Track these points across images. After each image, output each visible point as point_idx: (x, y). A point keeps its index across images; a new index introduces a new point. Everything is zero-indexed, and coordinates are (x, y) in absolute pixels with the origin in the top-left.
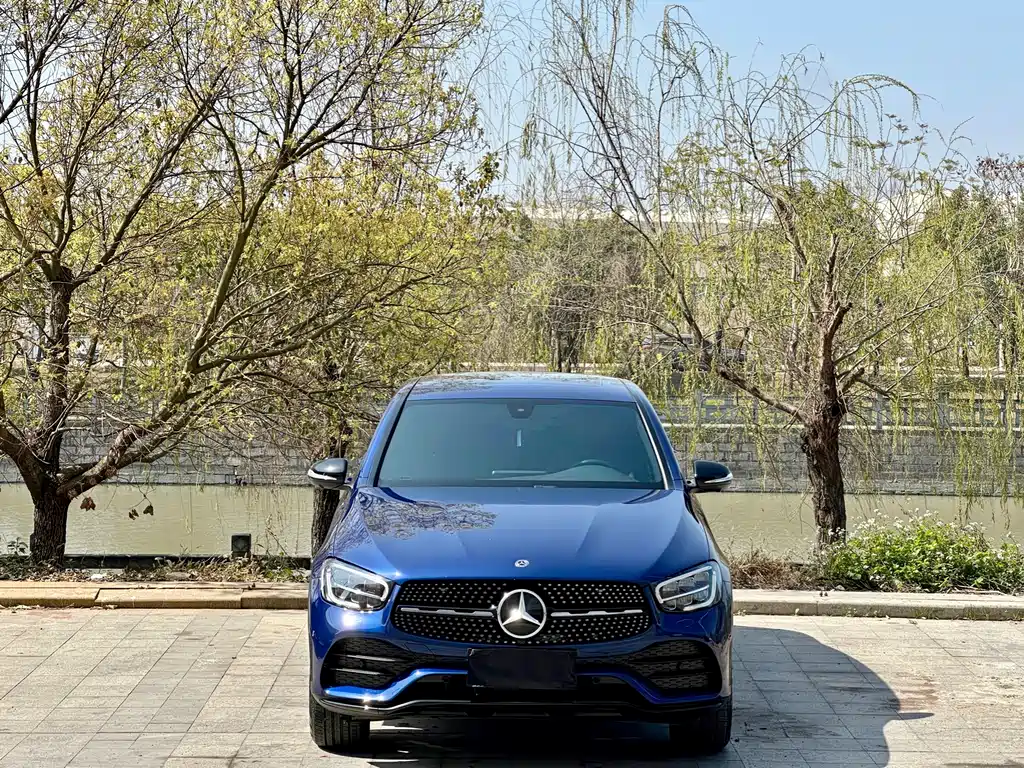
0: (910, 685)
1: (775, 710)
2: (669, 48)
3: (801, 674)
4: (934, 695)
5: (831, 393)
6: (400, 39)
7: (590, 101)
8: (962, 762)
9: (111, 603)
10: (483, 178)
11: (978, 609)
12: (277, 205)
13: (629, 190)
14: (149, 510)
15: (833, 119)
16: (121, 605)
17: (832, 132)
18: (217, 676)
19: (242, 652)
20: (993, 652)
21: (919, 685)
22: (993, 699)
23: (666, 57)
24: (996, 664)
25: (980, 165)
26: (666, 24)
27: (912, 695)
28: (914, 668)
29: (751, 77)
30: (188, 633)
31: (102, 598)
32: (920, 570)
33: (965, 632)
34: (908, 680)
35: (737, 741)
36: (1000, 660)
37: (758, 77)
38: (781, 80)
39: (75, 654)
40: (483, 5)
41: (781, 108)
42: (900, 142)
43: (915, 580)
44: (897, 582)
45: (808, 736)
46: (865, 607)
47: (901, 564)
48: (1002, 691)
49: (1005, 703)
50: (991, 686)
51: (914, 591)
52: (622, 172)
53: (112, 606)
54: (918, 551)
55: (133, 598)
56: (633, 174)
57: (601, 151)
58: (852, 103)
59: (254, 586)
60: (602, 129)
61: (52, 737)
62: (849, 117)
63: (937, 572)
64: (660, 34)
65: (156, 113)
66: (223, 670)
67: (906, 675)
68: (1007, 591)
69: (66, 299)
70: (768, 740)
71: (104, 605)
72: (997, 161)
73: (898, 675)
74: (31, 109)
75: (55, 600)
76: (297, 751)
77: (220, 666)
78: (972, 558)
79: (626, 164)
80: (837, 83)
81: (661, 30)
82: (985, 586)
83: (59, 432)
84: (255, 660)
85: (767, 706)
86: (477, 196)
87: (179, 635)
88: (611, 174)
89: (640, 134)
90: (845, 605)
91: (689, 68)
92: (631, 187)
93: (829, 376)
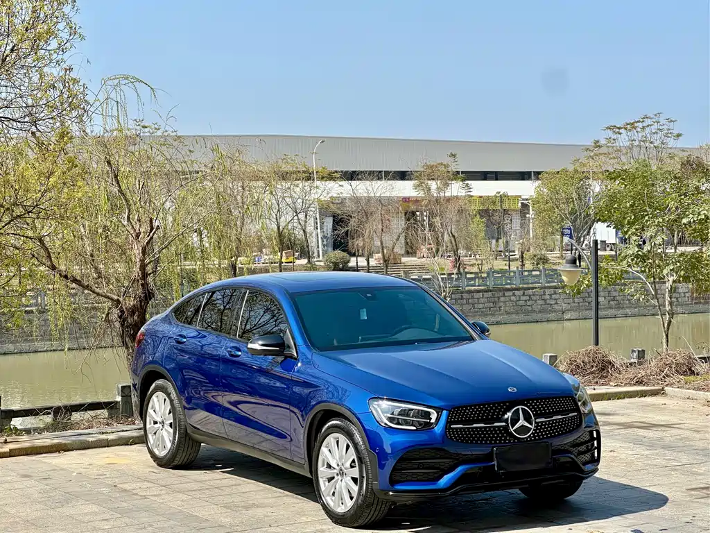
5: (145, 285)
93: (143, 274)
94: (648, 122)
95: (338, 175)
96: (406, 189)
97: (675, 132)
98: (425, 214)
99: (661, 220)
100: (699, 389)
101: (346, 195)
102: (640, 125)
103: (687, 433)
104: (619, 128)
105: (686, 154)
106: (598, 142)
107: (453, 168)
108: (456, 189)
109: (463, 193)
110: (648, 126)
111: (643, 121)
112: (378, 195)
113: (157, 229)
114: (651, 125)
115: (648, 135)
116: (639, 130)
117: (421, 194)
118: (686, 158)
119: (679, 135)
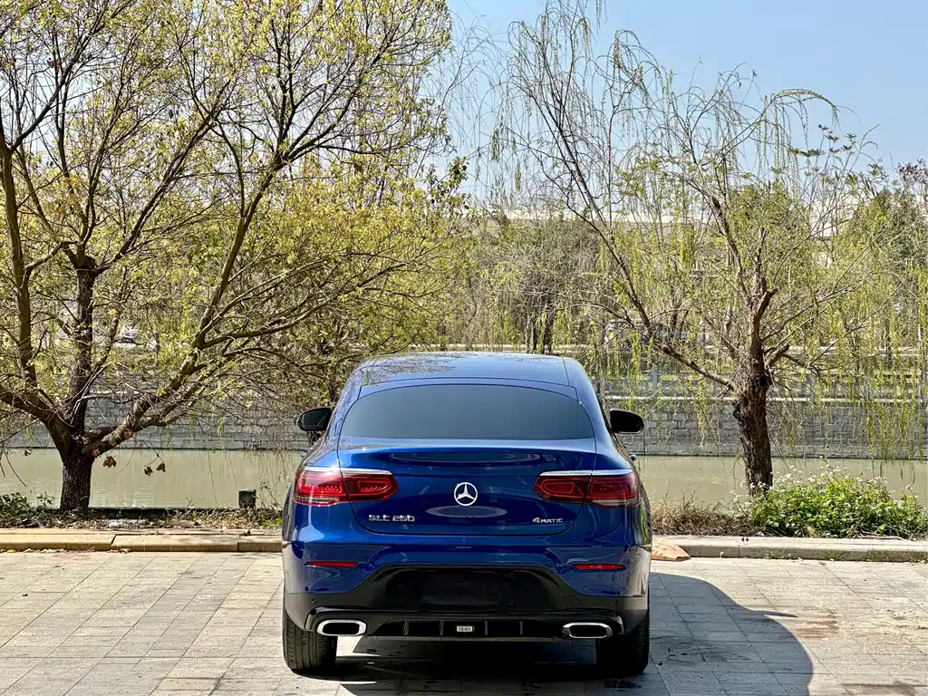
0: (815, 617)
1: (695, 638)
2: (619, 67)
3: (720, 608)
4: (836, 625)
5: (759, 367)
6: (378, 58)
7: (550, 113)
8: (855, 682)
9: (125, 547)
10: (452, 179)
11: (880, 552)
12: (274, 203)
13: (583, 190)
14: (162, 467)
15: (763, 129)
16: (133, 549)
17: (762, 140)
18: (212, 608)
19: (236, 589)
20: (890, 589)
21: (823, 617)
22: (886, 629)
23: (617, 75)
24: (892, 599)
25: (901, 171)
26: (616, 46)
27: (816, 626)
28: (820, 602)
29: (691, 91)
30: (190, 573)
31: (118, 543)
32: (830, 518)
33: (868, 572)
34: (815, 613)
35: (661, 664)
36: (895, 595)
37: (697, 92)
38: (718, 95)
39: (90, 590)
40: (450, 28)
41: (718, 118)
42: (831, 150)
43: (825, 528)
44: (809, 528)
45: (724, 660)
46: (780, 550)
47: (814, 514)
48: (895, 622)
49: (897, 632)
50: (886, 618)
51: (824, 537)
52: (578, 175)
53: (126, 550)
54: (828, 502)
55: (144, 543)
56: (587, 176)
57: (560, 156)
58: (779, 114)
59: (249, 532)
60: (560, 137)
61: (65, 661)
62: (776, 125)
63: (845, 520)
64: (611, 55)
65: (169, 123)
66: (218, 603)
67: (813, 608)
68: (905, 537)
69: (90, 284)
70: (688, 663)
71: (119, 549)
72: (916, 167)
73: (806, 608)
74: (60, 119)
75: (76, 545)
76: (277, 673)
77: (215, 600)
78: (875, 509)
79: (581, 168)
80: (766, 97)
81: (612, 52)
82: (887, 532)
83: (83, 400)
84: (247, 596)
85: (689, 635)
86: (446, 195)
87: (182, 574)
88: (568, 176)
89: (595, 142)
90: (763, 549)
91: (636, 85)
92: (586, 187)
93: (757, 351)
113: (771, 294)
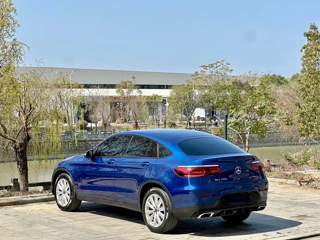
94: (218, 64)
95: (83, 86)
96: (113, 92)
97: (230, 69)
98: (121, 103)
99: (245, 107)
100: (276, 177)
101: (86, 95)
102: (215, 65)
103: (279, 196)
104: (206, 67)
105: (235, 79)
106: (197, 72)
107: (134, 83)
108: (135, 92)
109: (138, 94)
110: (219, 66)
111: (217, 64)
112: (101, 95)
113: (33, 109)
114: (220, 66)
115: (219, 70)
116: (215, 67)
117: (120, 95)
118: (235, 81)
119: (231, 71)
